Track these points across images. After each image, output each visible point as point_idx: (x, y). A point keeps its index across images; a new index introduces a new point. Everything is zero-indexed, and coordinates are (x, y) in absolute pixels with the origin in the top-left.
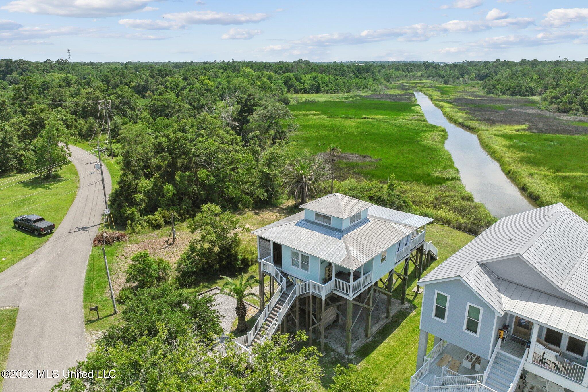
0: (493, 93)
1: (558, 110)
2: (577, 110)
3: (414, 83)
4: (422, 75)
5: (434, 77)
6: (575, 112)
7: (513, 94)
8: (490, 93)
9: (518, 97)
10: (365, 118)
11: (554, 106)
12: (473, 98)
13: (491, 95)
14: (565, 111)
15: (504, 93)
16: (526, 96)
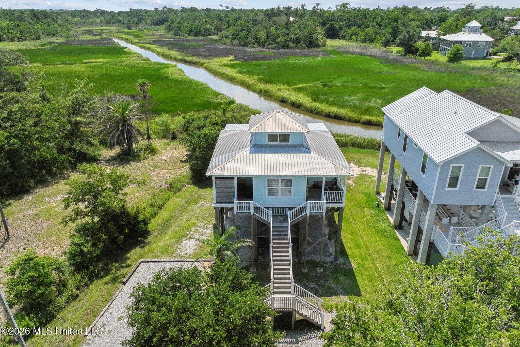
0: (180, 35)
1: (240, 45)
2: (253, 44)
3: (99, 29)
4: (101, 22)
5: (114, 23)
6: (251, 45)
7: (196, 35)
8: (177, 35)
9: (200, 37)
10: (87, 63)
11: (236, 41)
12: (167, 40)
13: (178, 37)
14: (245, 45)
15: (189, 35)
16: (205, 36)
